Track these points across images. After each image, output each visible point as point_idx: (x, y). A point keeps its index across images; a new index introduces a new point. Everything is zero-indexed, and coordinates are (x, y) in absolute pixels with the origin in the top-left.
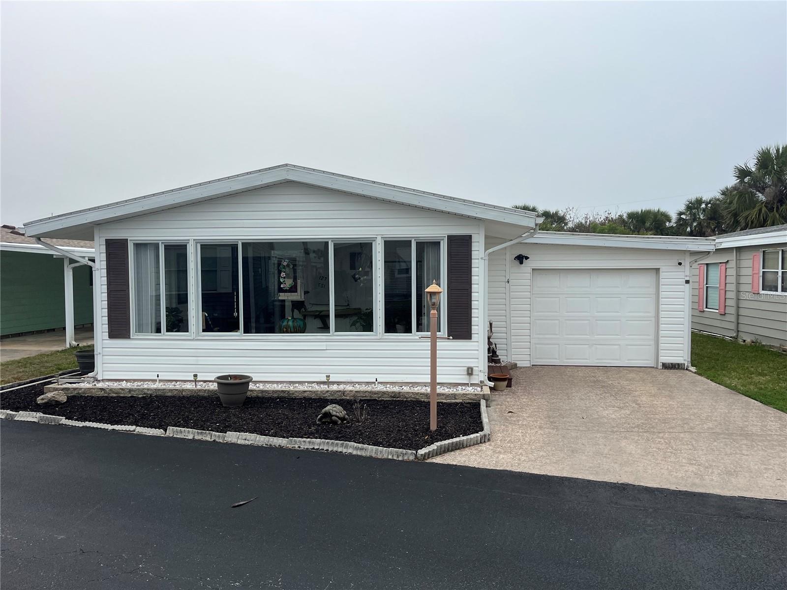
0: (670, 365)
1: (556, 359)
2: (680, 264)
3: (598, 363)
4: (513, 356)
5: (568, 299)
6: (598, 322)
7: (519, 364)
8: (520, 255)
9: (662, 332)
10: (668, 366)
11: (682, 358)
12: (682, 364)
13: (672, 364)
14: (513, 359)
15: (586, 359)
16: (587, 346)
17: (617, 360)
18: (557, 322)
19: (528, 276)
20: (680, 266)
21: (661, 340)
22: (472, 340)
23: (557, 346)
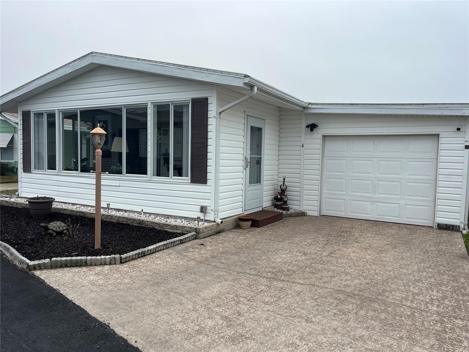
0: (445, 226)
1: (342, 212)
2: (458, 129)
3: (378, 218)
4: (304, 206)
5: (354, 161)
6: (380, 182)
7: (309, 213)
8: (313, 124)
9: (439, 194)
10: (442, 226)
11: (458, 220)
12: (456, 226)
13: (446, 225)
14: (304, 209)
15: (368, 214)
16: (369, 203)
17: (396, 217)
18: (343, 180)
19: (320, 141)
20: (459, 133)
21: (438, 202)
22: (207, 185)
23: (343, 201)
